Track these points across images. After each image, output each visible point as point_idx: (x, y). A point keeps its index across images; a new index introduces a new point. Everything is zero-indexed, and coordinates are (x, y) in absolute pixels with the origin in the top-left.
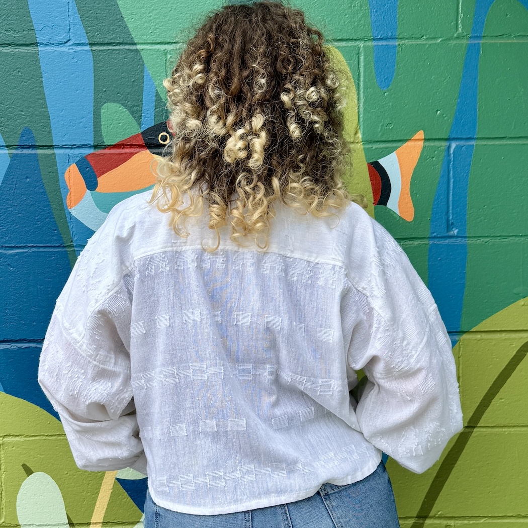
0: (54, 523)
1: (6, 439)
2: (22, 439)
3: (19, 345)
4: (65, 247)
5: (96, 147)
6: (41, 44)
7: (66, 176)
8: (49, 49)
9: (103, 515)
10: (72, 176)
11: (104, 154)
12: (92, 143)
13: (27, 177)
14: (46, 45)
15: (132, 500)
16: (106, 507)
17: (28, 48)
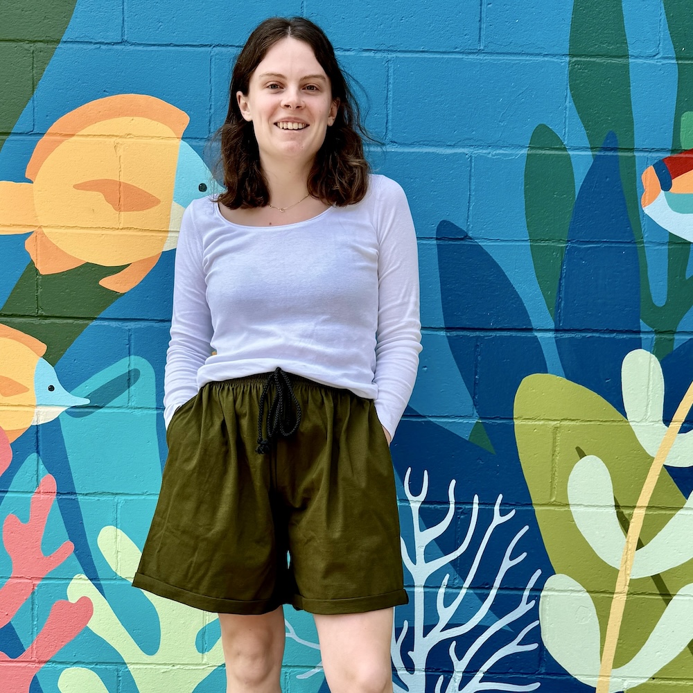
0: (602, 505)
1: (563, 423)
2: (578, 423)
3: (584, 334)
4: (635, 243)
5: (673, 151)
6: (632, 56)
7: (643, 176)
8: (639, 61)
9: (648, 500)
10: (649, 177)
11: (681, 158)
12: (670, 148)
13: (607, 178)
14: (636, 57)
15: (677, 487)
16: (652, 492)
17: (620, 60)
